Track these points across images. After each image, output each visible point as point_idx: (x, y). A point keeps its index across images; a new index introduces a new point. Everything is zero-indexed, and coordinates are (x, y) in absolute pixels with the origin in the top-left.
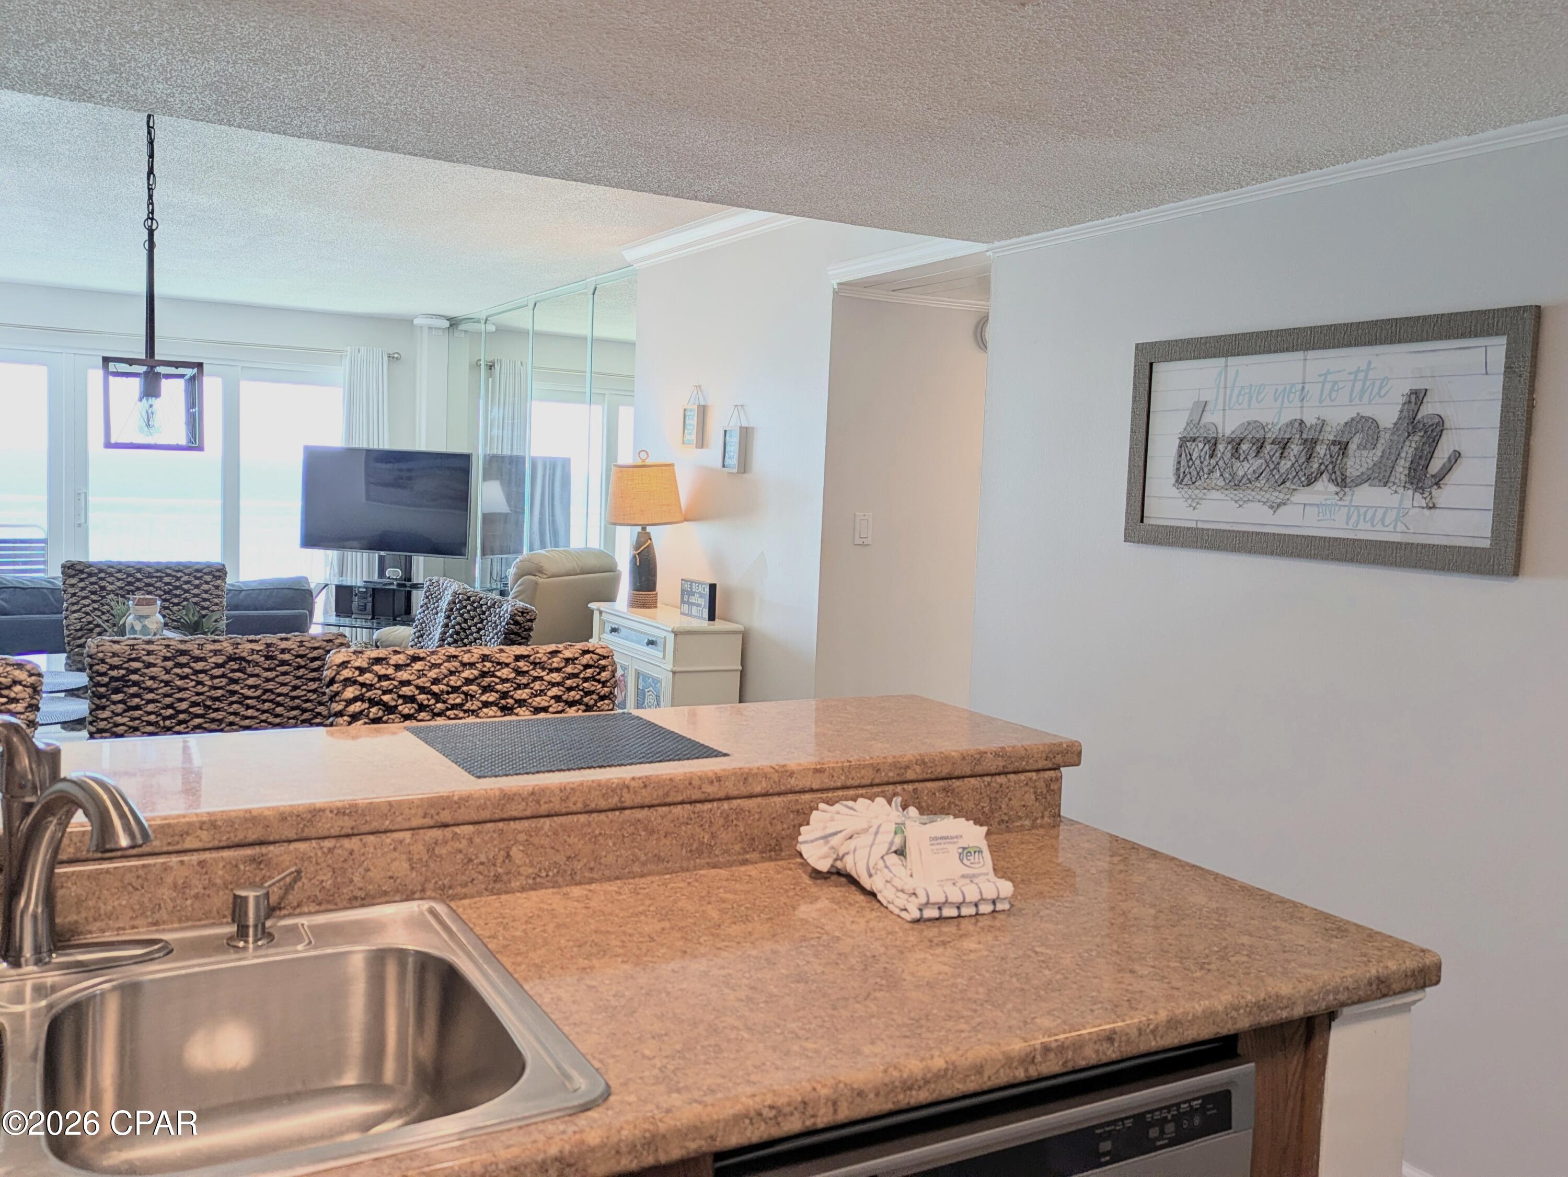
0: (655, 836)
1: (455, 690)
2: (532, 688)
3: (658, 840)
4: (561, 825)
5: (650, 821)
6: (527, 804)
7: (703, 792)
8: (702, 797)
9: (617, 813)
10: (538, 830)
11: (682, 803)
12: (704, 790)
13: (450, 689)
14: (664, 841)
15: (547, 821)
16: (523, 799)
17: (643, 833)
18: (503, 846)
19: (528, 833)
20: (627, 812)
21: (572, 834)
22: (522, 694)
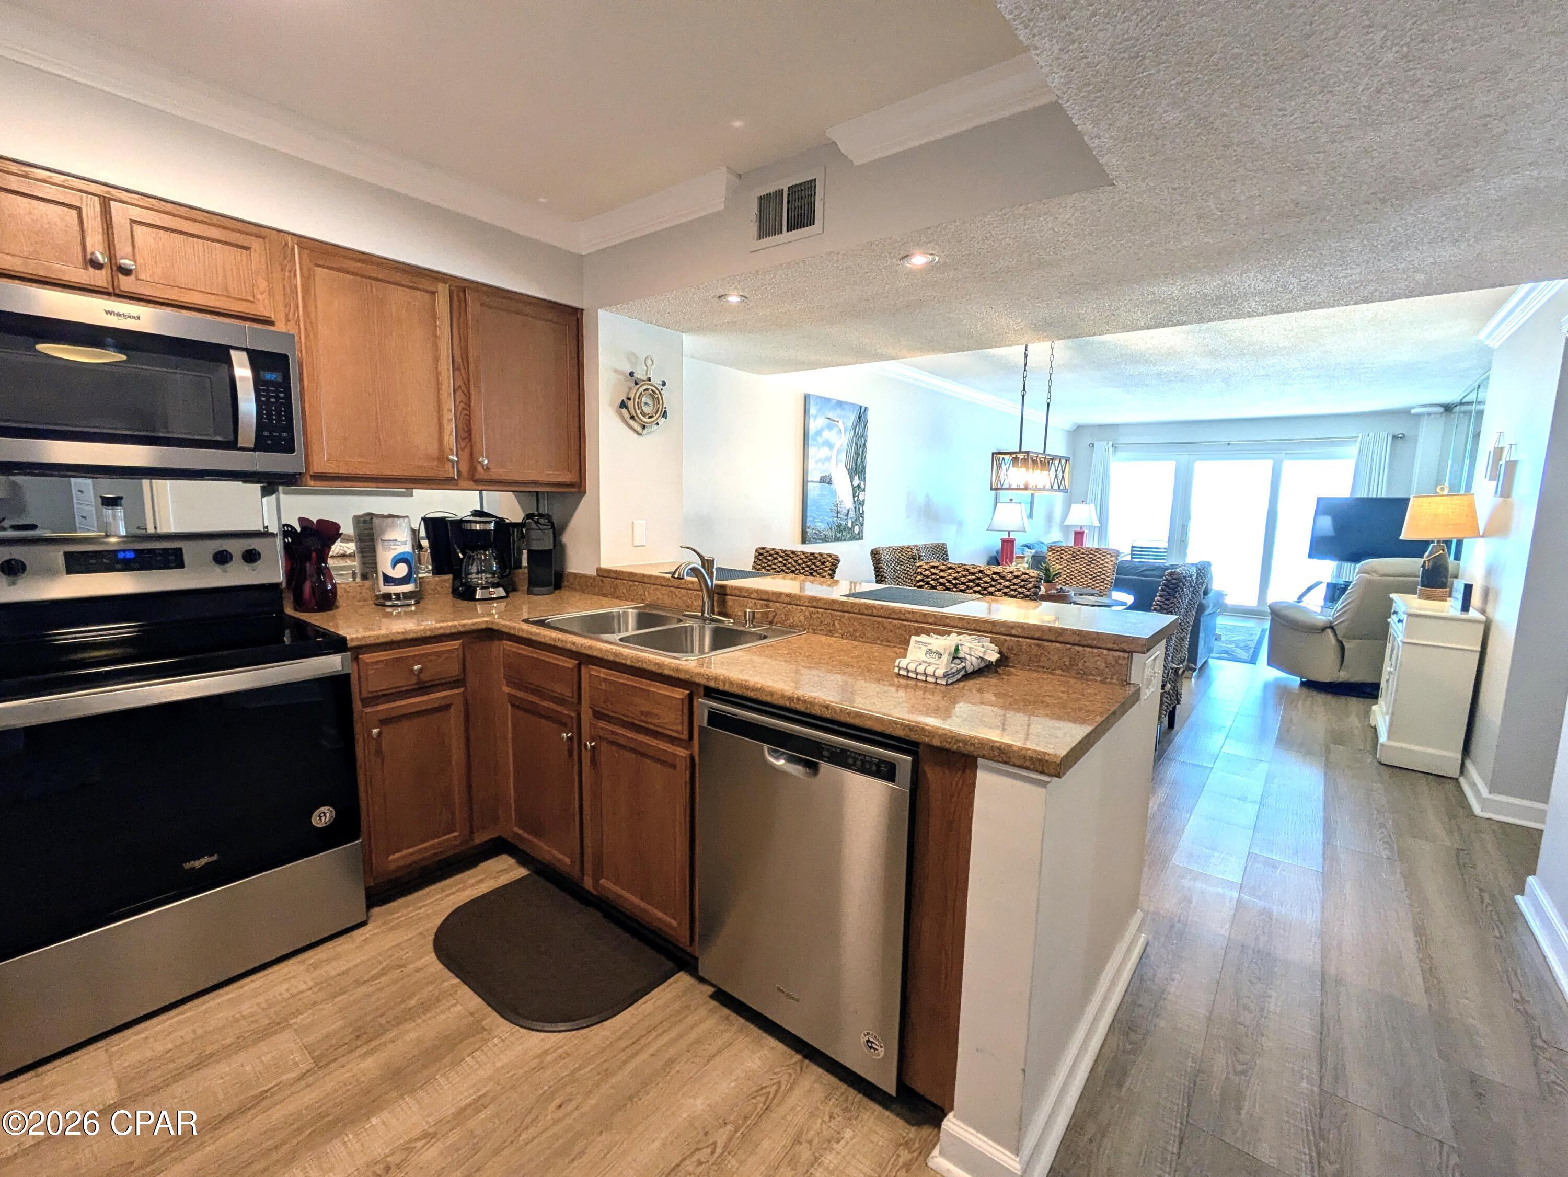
0: (886, 630)
2: (996, 588)
3: (888, 632)
5: (884, 623)
6: (841, 606)
9: (872, 617)
10: (844, 616)
11: (897, 619)
12: (906, 616)
13: (960, 582)
14: (890, 634)
15: (847, 614)
17: (882, 628)
18: (833, 619)
20: (876, 618)
21: (855, 621)
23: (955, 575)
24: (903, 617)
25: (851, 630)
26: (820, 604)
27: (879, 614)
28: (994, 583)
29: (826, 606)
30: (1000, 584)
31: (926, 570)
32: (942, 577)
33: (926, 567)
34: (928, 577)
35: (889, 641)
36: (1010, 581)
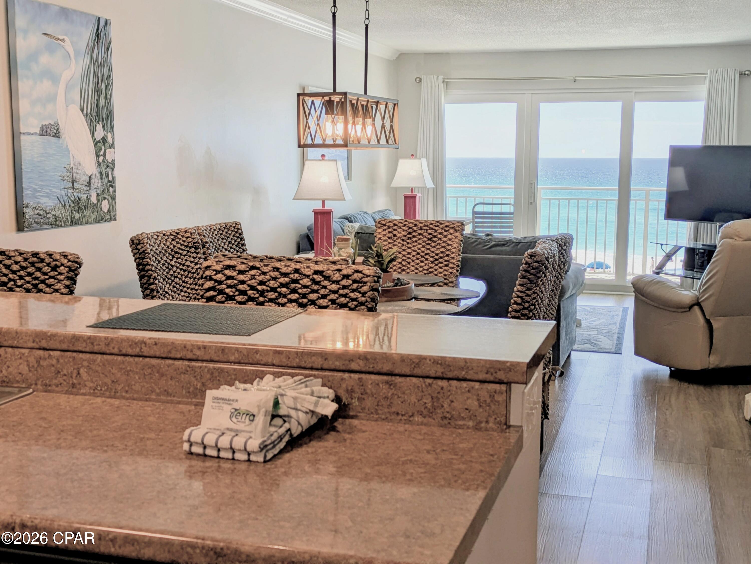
0: (165, 378)
1: (273, 290)
2: (319, 293)
3: (166, 380)
4: (107, 360)
5: (161, 367)
6: (87, 344)
7: (194, 354)
8: (194, 357)
9: (141, 359)
10: (94, 361)
11: (181, 359)
12: (194, 353)
13: (269, 289)
14: (170, 382)
15: (99, 356)
16: (84, 341)
17: (157, 375)
18: (76, 367)
19: (89, 361)
20: (147, 360)
21: (114, 367)
22: (313, 296)
23: (261, 278)
24: (190, 356)
25: (108, 380)
26: (52, 344)
27: (152, 353)
28: (315, 287)
29: (64, 346)
30: (325, 287)
31: (217, 272)
32: (243, 282)
33: (218, 268)
34: (220, 283)
35: (168, 394)
36: (338, 282)
